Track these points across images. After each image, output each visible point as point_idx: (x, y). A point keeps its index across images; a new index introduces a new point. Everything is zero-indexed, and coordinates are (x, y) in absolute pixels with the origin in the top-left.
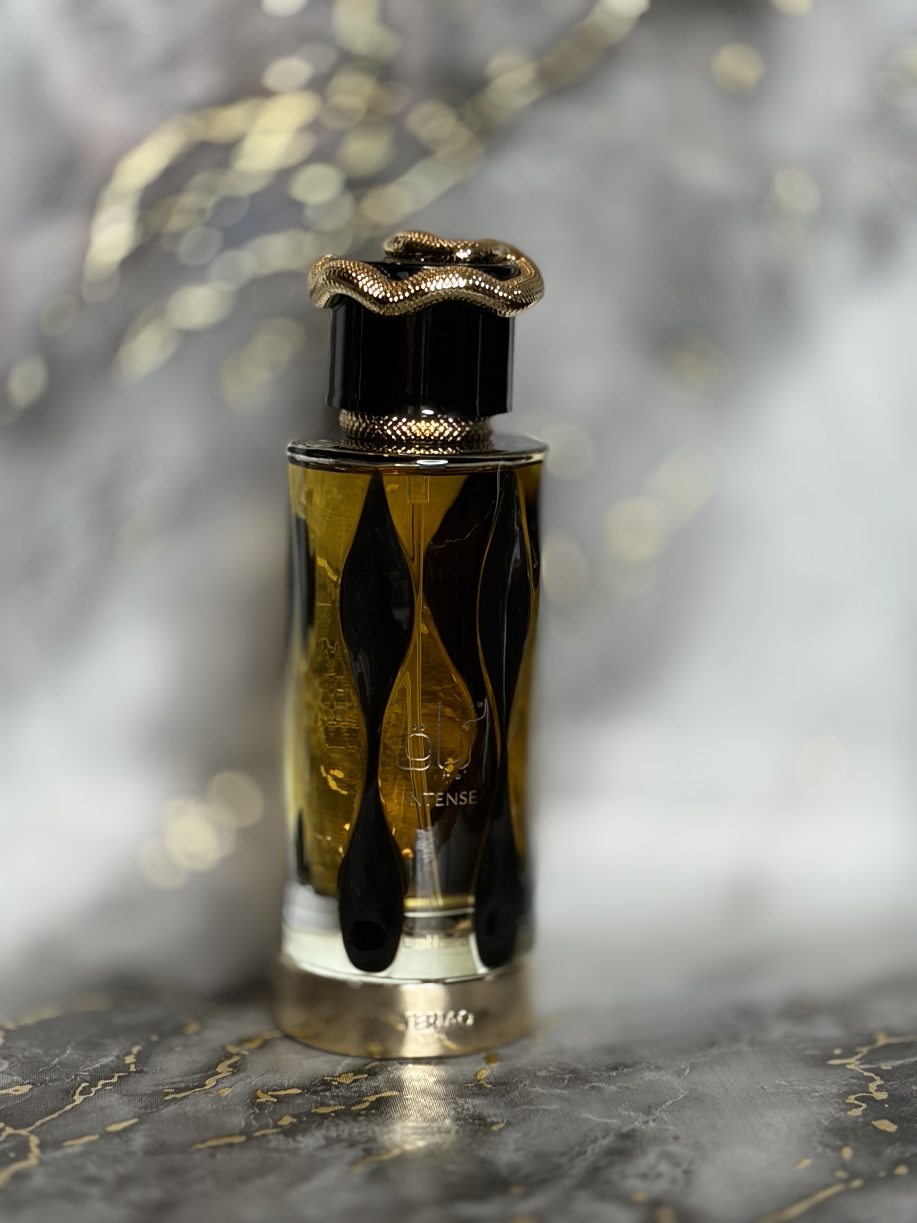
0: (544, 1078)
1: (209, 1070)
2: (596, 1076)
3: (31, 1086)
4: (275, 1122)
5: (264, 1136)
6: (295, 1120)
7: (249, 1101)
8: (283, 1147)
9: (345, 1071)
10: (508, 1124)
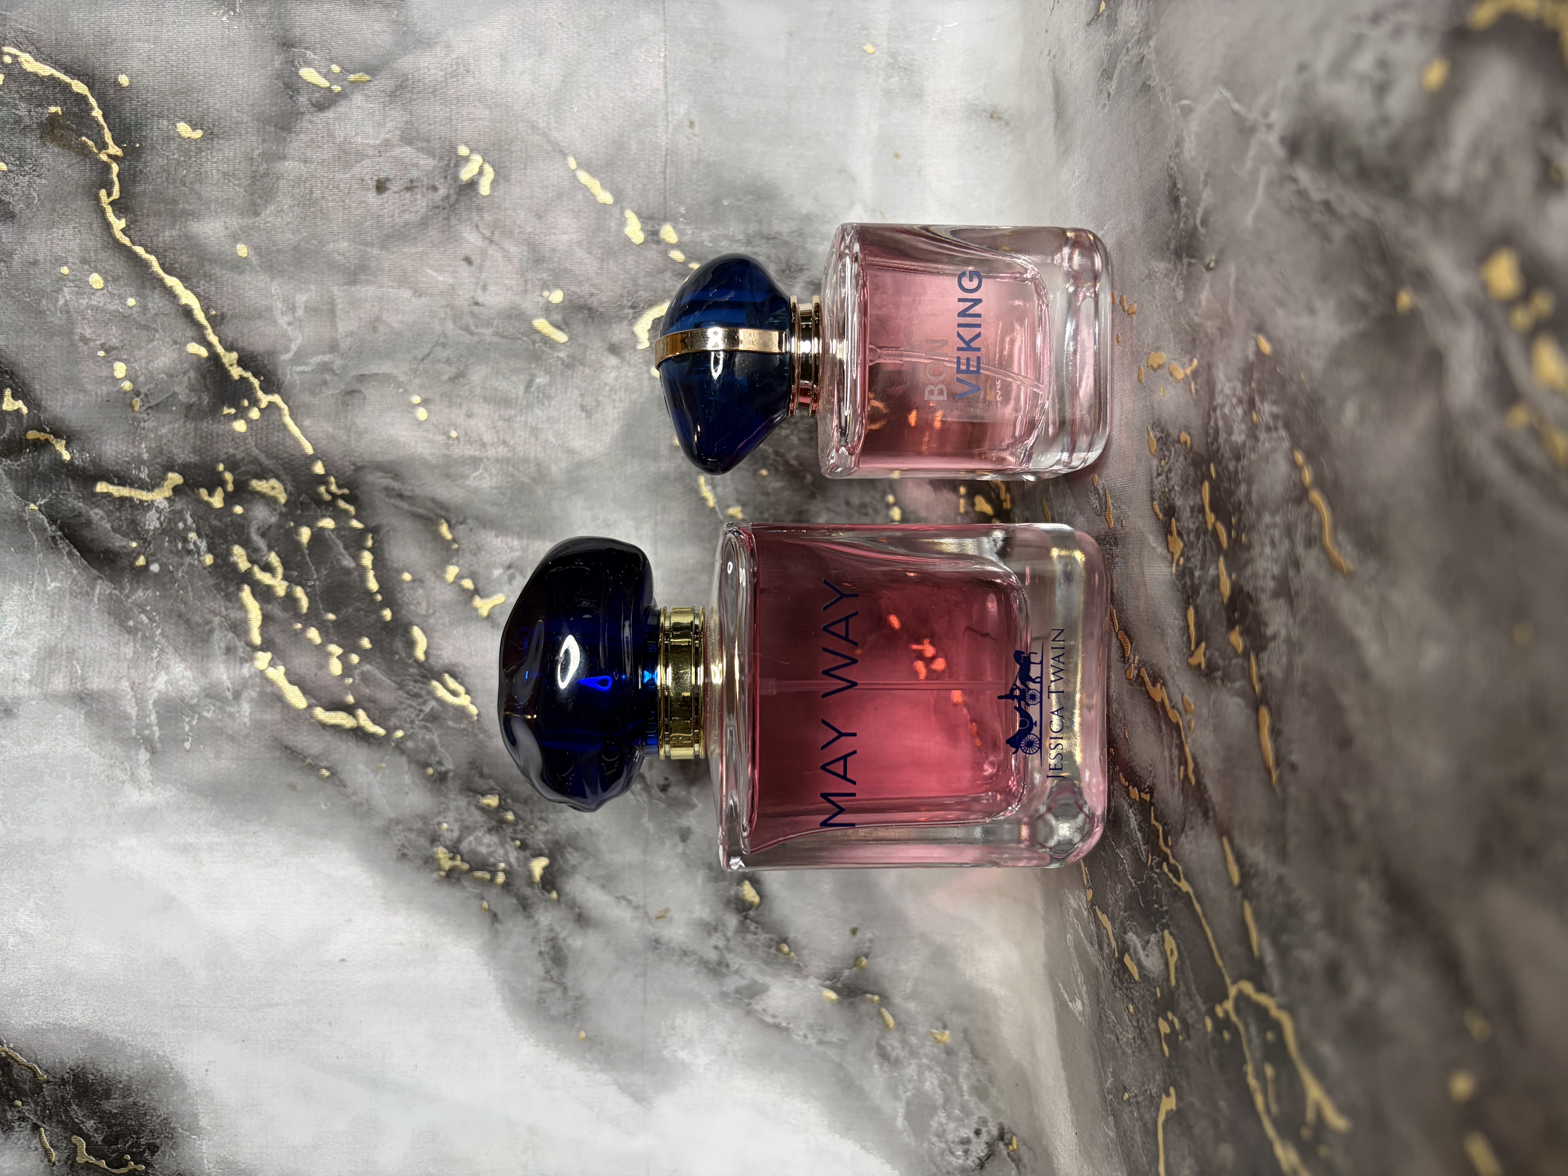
0: (1187, 290)
1: (1157, 712)
2: (1185, 223)
3: (1166, 932)
4: (1236, 654)
5: (1261, 679)
6: (1237, 628)
7: (1204, 680)
8: (1284, 659)
9: (1164, 545)
10: (1260, 329)
